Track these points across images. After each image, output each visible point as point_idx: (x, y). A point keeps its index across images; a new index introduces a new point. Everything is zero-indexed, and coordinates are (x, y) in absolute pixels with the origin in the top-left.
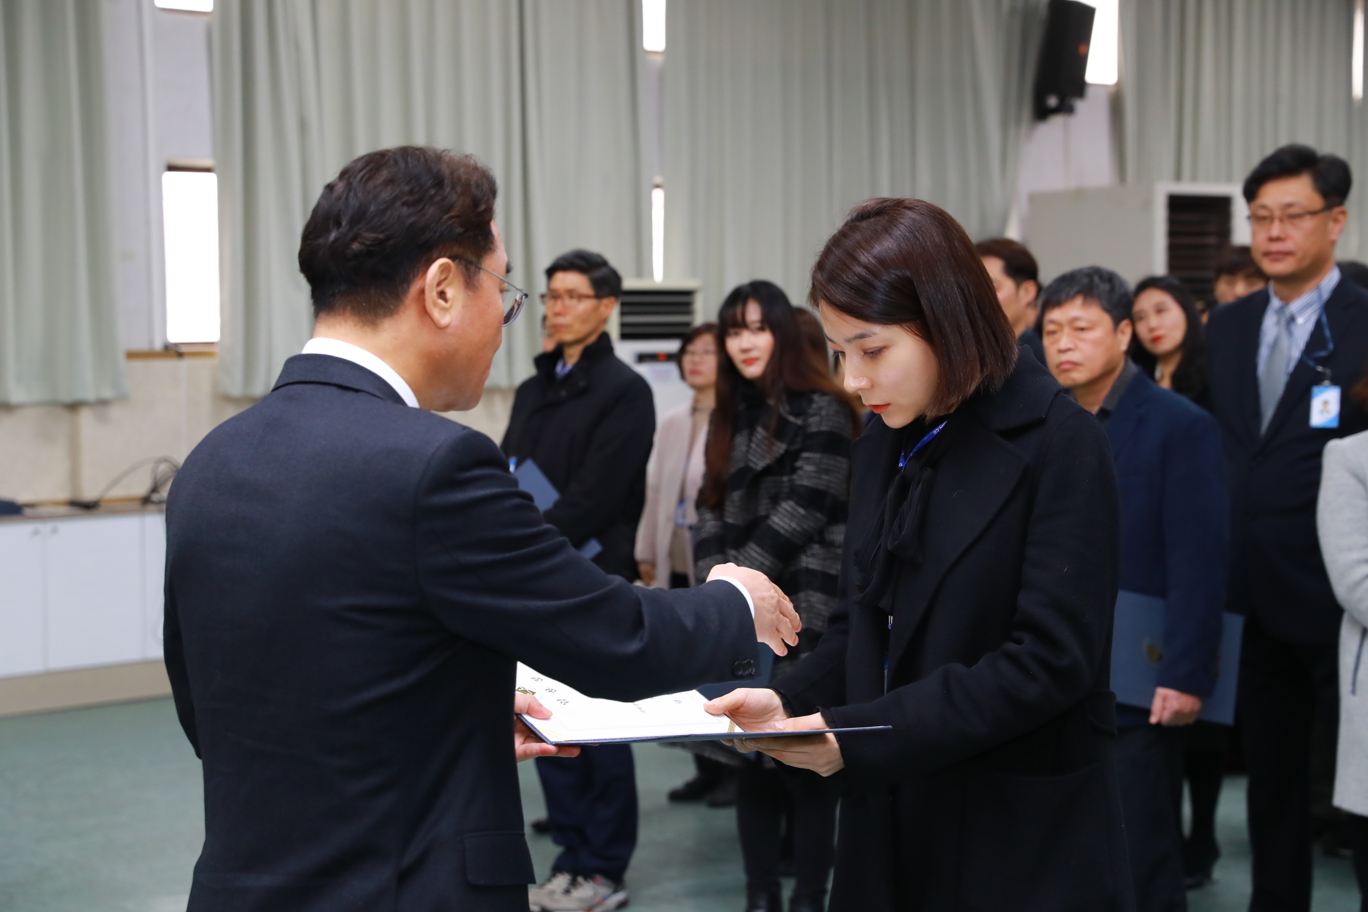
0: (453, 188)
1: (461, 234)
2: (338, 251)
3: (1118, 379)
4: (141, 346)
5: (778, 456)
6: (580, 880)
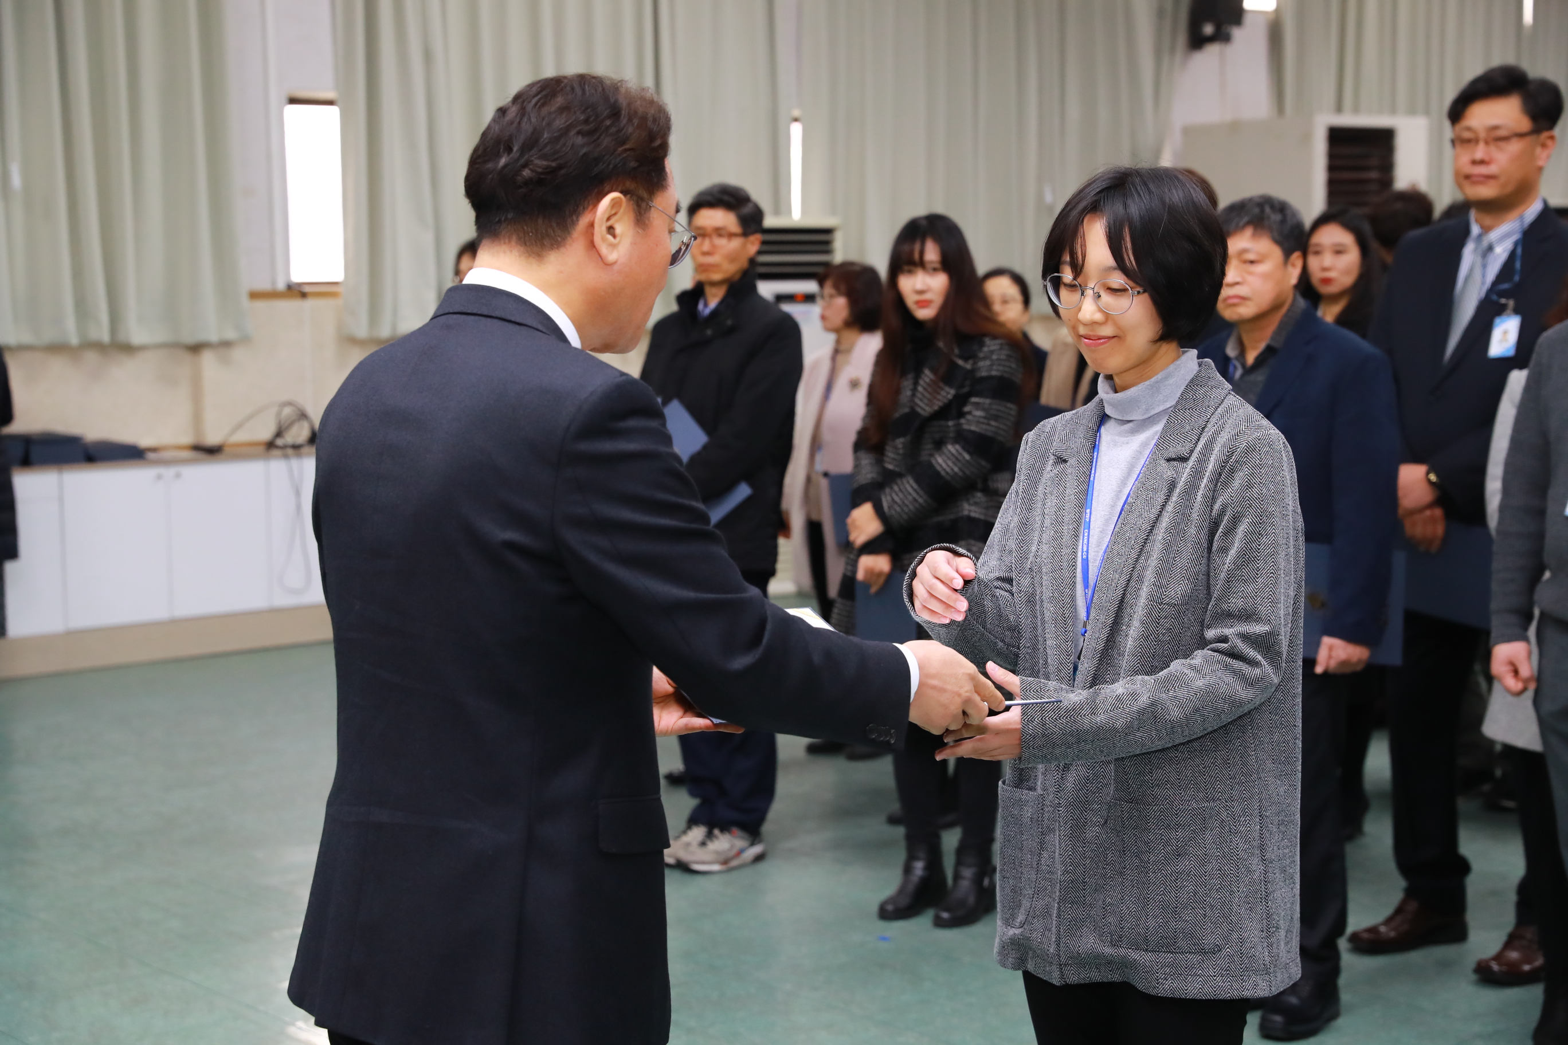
0: (630, 120)
1: (634, 169)
2: (507, 178)
3: (1286, 315)
4: (263, 284)
5: (945, 401)
6: (716, 832)
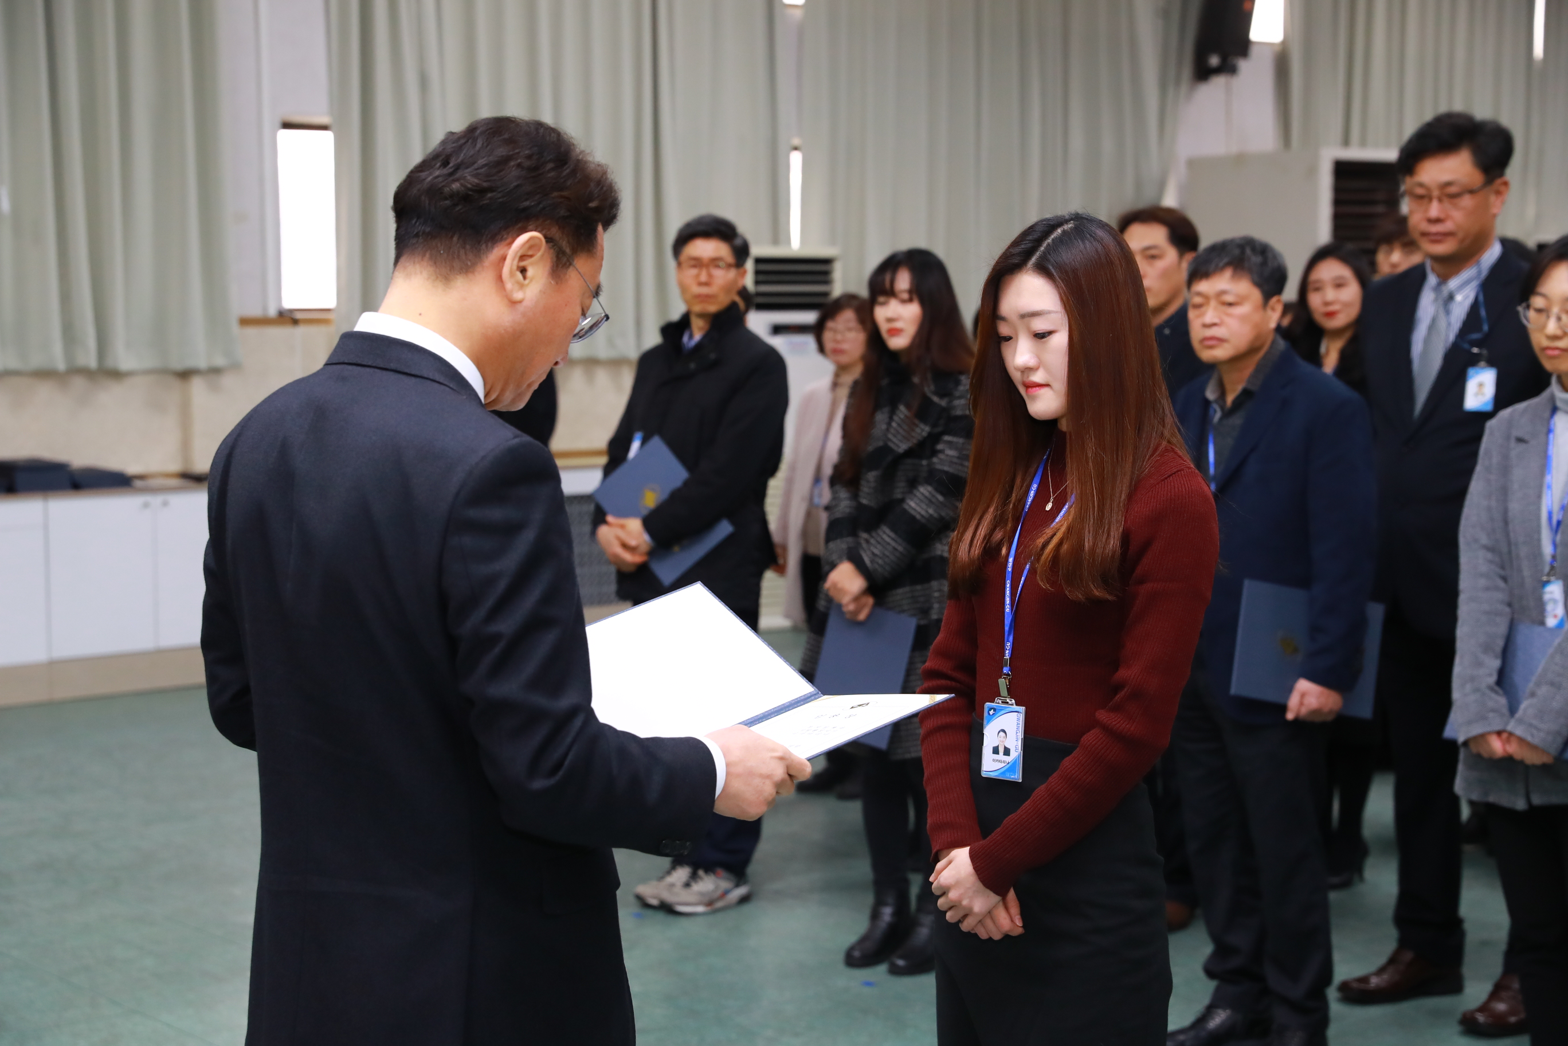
3: (1264, 357)
4: (255, 312)
5: (920, 438)
6: (701, 873)
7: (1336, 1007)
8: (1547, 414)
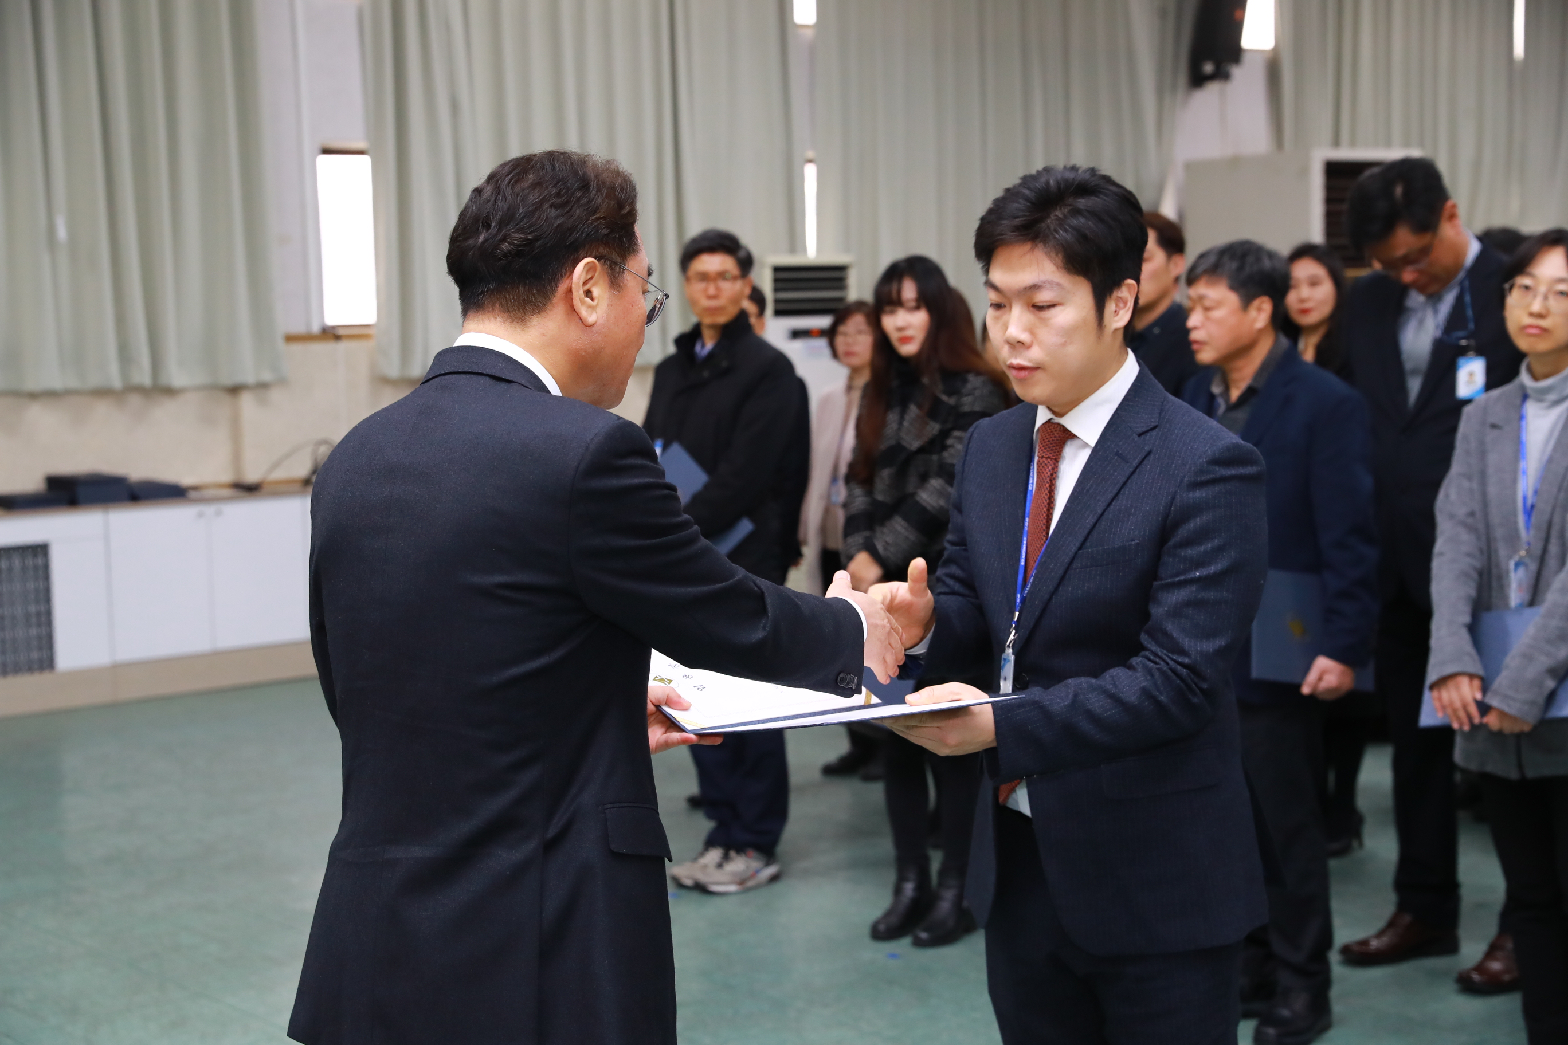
0: (599, 191)
1: (607, 235)
2: (487, 253)
3: (1268, 356)
5: (931, 435)
6: (732, 854)
7: (1338, 968)
8: (1518, 401)
